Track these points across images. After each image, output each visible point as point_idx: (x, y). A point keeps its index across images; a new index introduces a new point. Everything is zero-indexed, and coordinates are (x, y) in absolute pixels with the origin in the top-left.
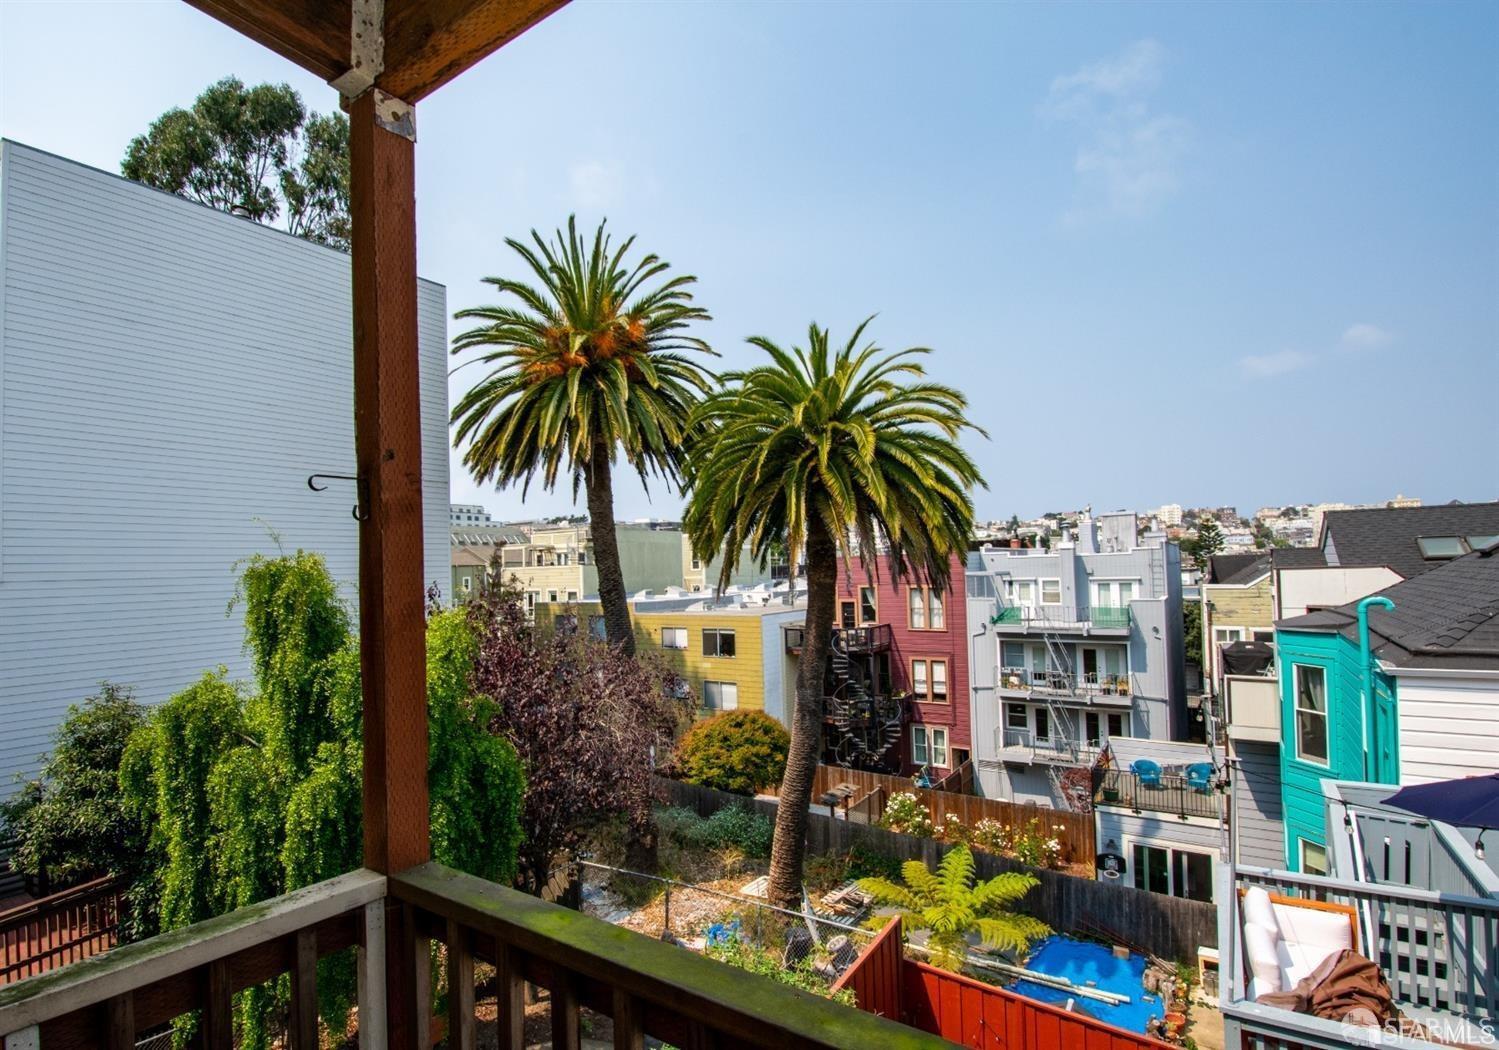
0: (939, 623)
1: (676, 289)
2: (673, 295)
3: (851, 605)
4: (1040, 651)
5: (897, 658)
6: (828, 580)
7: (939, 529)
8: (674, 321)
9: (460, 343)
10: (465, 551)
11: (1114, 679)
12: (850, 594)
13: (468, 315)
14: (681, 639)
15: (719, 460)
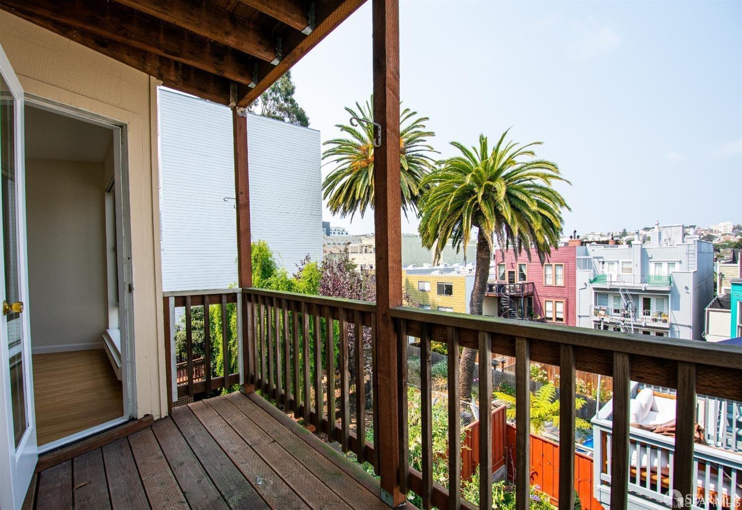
0: (560, 282)
1: (418, 124)
2: (417, 126)
3: (513, 272)
4: (617, 297)
5: (537, 299)
6: (486, 257)
7: (540, 231)
8: (418, 139)
9: (325, 155)
10: (335, 247)
11: (660, 314)
12: (513, 267)
13: (328, 143)
14: (427, 287)
15: (434, 201)
